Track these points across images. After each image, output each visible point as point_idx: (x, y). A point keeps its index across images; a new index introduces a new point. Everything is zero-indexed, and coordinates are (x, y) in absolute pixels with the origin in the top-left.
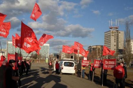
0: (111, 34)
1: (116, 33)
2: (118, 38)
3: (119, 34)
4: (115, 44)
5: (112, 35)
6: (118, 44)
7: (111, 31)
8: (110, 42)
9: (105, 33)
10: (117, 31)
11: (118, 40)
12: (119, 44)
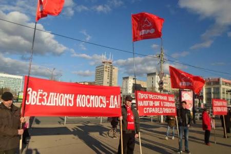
0: (105, 69)
1: (110, 68)
2: (111, 75)
3: (113, 70)
4: (109, 80)
5: (106, 71)
6: (111, 81)
7: (105, 66)
8: (103, 79)
9: (97, 67)
10: (112, 66)
11: (111, 77)
12: (113, 81)
